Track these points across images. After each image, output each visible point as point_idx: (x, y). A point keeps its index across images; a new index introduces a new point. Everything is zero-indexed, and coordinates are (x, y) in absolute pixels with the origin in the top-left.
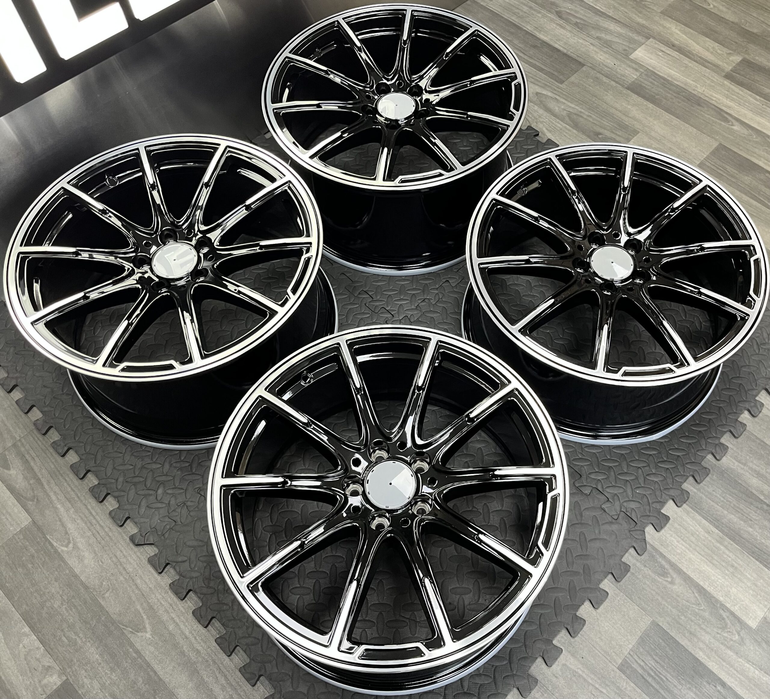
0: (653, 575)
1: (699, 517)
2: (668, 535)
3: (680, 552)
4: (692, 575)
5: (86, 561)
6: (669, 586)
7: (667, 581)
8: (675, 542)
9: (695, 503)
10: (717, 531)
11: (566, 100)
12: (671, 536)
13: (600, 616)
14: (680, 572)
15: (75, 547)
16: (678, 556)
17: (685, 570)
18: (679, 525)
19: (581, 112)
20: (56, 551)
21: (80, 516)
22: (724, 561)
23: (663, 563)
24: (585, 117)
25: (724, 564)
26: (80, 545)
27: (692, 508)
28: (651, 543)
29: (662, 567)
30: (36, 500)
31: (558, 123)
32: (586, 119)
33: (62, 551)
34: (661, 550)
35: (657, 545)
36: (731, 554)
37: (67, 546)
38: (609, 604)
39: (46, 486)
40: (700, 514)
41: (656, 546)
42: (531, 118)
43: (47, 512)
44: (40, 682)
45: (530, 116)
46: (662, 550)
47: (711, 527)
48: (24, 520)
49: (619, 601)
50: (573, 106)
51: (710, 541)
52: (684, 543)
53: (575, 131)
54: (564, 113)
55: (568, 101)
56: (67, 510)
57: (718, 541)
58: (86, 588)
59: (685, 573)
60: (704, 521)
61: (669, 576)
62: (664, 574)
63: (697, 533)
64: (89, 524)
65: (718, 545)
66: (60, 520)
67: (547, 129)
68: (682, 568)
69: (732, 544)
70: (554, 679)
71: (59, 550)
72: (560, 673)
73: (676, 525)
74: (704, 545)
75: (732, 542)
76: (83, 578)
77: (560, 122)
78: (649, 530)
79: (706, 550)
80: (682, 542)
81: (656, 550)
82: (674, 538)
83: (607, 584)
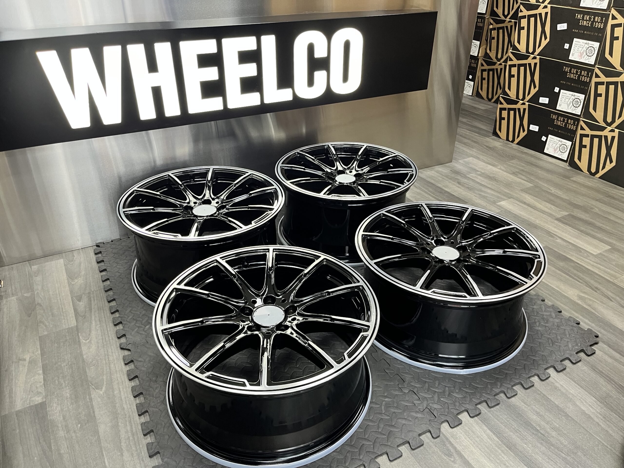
0: (440, 453)
1: (485, 428)
2: (458, 432)
3: (465, 445)
4: (471, 462)
5: (91, 350)
6: (452, 463)
7: (450, 460)
8: (463, 438)
9: (485, 419)
10: (498, 440)
12: (461, 433)
14: (461, 456)
15: (90, 342)
16: (463, 447)
17: (466, 457)
18: (468, 428)
20: (79, 341)
21: (101, 329)
22: (498, 459)
23: (450, 448)
25: (498, 461)
26: (92, 342)
27: (481, 421)
28: (444, 433)
29: (448, 450)
30: (84, 317)
33: (82, 342)
35: (448, 436)
36: (505, 457)
37: (86, 340)
38: (401, 462)
39: (93, 313)
40: (487, 426)
43: (86, 324)
46: (452, 440)
47: (494, 436)
48: (73, 323)
49: (409, 461)
51: (491, 445)
52: (469, 440)
56: (96, 325)
57: (496, 446)
58: (83, 361)
59: (465, 458)
60: (488, 431)
61: (453, 457)
62: (449, 455)
63: (482, 437)
64: (103, 334)
65: (496, 448)
66: (90, 329)
68: (464, 455)
69: (508, 451)
71: (81, 341)
73: (466, 428)
74: (486, 446)
75: (508, 450)
76: (85, 357)
78: (445, 425)
79: (486, 449)
80: (468, 439)
81: (447, 439)
82: (463, 435)
83: (404, 448)
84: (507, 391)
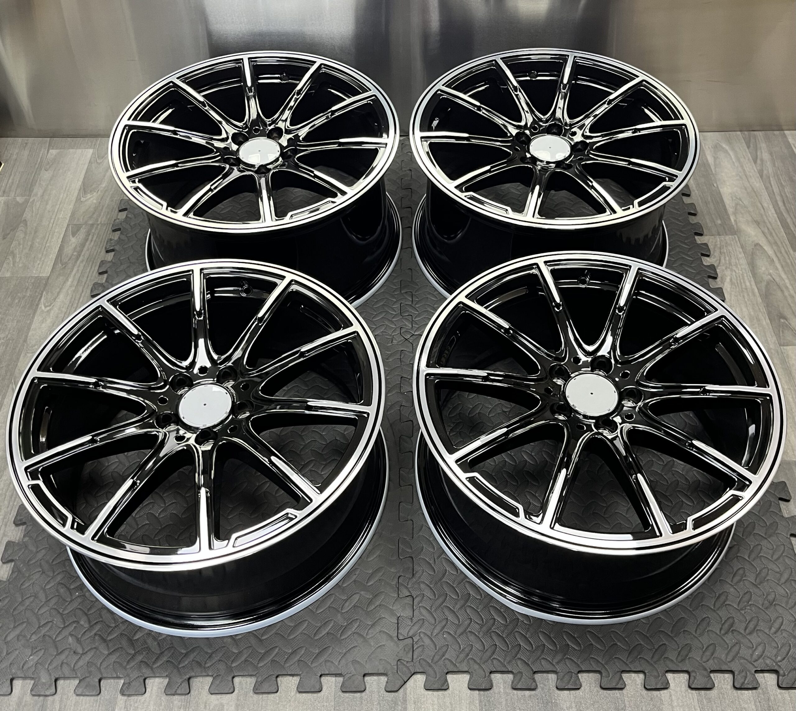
2: (430, 701)
5: (44, 325)
9: (489, 701)
11: (782, 267)
12: (433, 705)
13: (295, 701)
15: (49, 312)
18: (451, 703)
19: (787, 288)
20: (37, 305)
21: (72, 296)
24: (786, 293)
26: (52, 312)
27: (480, 702)
28: (408, 692)
30: (64, 266)
31: (750, 282)
32: (785, 297)
33: (41, 307)
34: (408, 706)
35: (411, 697)
37: (46, 307)
38: (312, 700)
39: (78, 262)
41: (408, 698)
42: (725, 260)
43: (61, 278)
45: (727, 258)
46: (410, 707)
48: (46, 272)
49: (324, 706)
50: (784, 276)
53: (759, 300)
54: (767, 278)
55: (784, 270)
56: (71, 286)
58: (25, 341)
64: (71, 305)
66: (61, 289)
67: (731, 280)
70: (202, 706)
71: (40, 306)
72: (211, 707)
73: (448, 700)
76: (30, 334)
77: (753, 283)
78: (420, 679)
83: (332, 682)
84: (564, 677)
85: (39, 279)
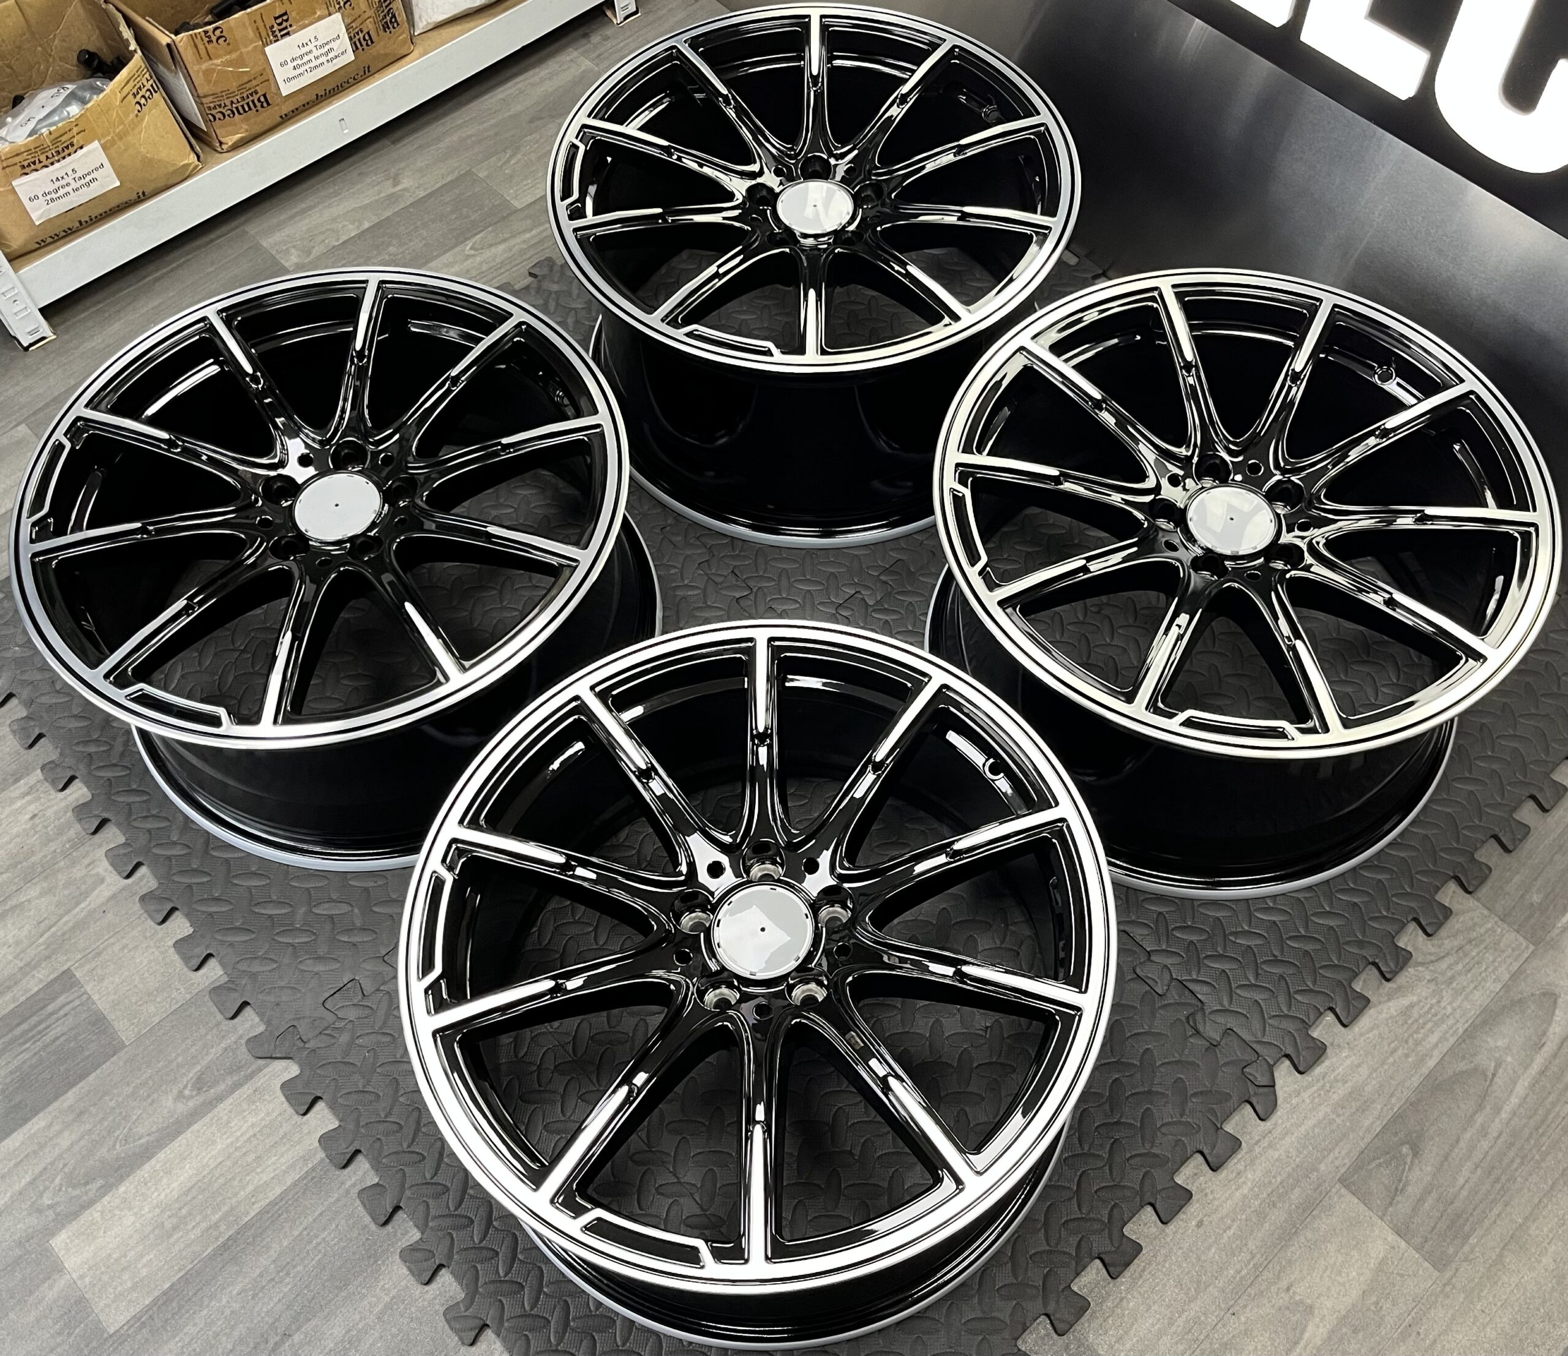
0: (204, 1063)
1: (289, 1181)
2: (271, 1106)
3: (232, 1124)
4: (182, 1140)
6: (175, 1091)
7: (185, 1087)
8: (254, 1120)
9: (322, 1179)
10: (253, 1214)
11: (1542, 1073)
12: (268, 1114)
13: (161, 953)
14: (194, 1116)
15: (468, 257)
16: (225, 1118)
17: (196, 1127)
19: (1497, 1110)
20: (467, 239)
21: (514, 255)
22: (190, 1214)
23: (222, 1087)
24: (1480, 1119)
25: (184, 1212)
27: (313, 1169)
28: (266, 1071)
29: (216, 1082)
31: (1443, 1039)
32: (1470, 1119)
33: (467, 245)
34: (246, 1087)
35: (260, 1081)
36: (198, 1232)
37: (471, 247)
38: (178, 972)
40: (295, 1184)
41: (256, 1079)
42: (1450, 967)
43: (529, 221)
44: (294, 247)
45: (1460, 967)
46: (246, 1090)
47: (263, 1203)
49: (178, 989)
50: (1521, 1088)
51: (236, 1195)
52: (248, 1136)
53: (1416, 1081)
54: (1483, 1060)
55: (1536, 1081)
56: (524, 240)
57: (232, 1209)
59: (189, 1125)
60: (278, 1191)
61: (194, 1093)
62: (200, 1084)
63: (259, 1170)
65: (225, 1208)
66: (511, 235)
67: (1412, 1006)
68: (200, 1123)
69: (217, 1239)
70: (86, 861)
71: (468, 242)
72: (93, 872)
73: (286, 1127)
74: (233, 1179)
75: (221, 1240)
77: (1445, 1047)
78: (291, 1070)
79: (221, 1181)
80: (251, 1133)
81: (250, 1077)
82: (263, 1119)
83: (216, 974)
85: (506, 203)
